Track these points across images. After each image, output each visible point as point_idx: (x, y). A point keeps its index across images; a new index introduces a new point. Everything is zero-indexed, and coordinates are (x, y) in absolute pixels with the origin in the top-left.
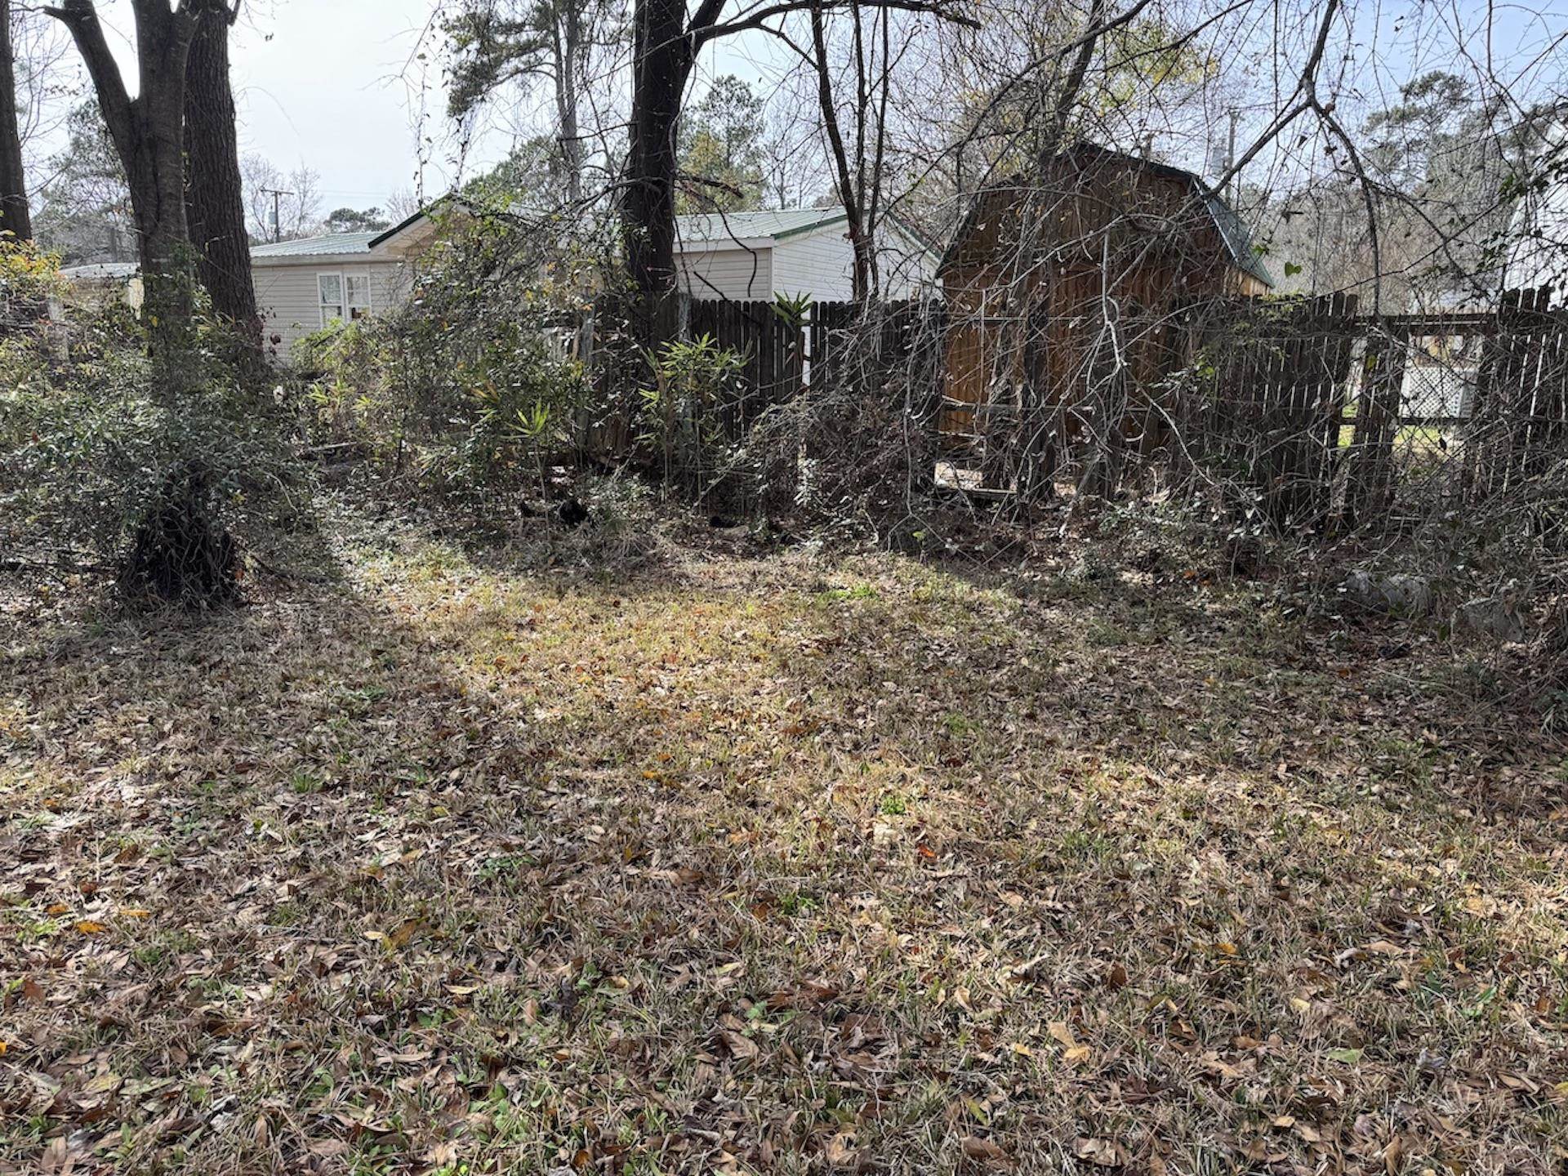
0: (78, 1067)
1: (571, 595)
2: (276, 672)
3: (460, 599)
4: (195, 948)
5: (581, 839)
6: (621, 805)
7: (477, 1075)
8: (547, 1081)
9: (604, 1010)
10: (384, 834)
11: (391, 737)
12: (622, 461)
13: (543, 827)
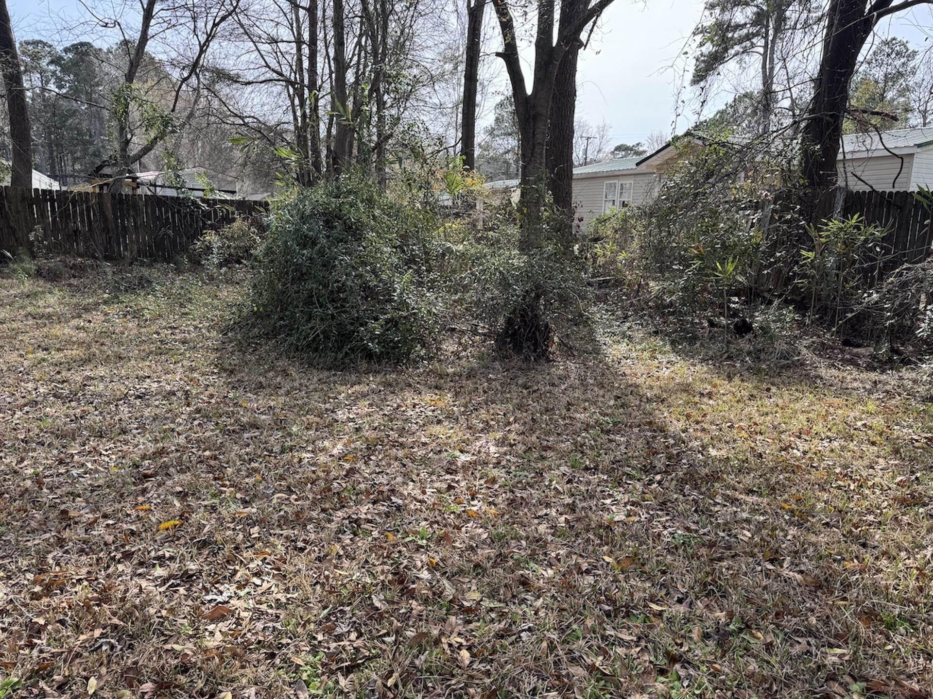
0: (464, 583)
1: (737, 380)
2: (565, 399)
3: (665, 373)
4: (518, 538)
5: (735, 536)
6: (765, 522)
7: (662, 662)
8: (705, 680)
9: (745, 649)
10: (616, 502)
11: (622, 447)
12: (780, 296)
13: (711, 523)
